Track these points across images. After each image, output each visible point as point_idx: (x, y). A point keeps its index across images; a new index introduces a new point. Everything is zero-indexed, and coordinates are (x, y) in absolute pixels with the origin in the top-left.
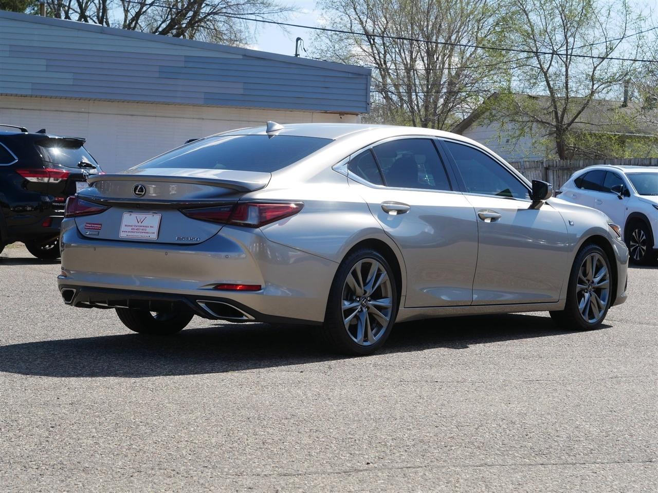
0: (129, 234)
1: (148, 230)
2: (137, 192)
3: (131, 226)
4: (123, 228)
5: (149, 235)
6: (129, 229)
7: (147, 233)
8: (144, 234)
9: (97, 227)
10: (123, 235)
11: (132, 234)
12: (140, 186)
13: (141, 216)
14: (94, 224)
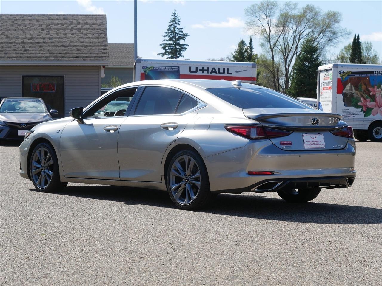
0: (310, 146)
1: (320, 143)
2: (315, 123)
3: (310, 142)
4: (306, 143)
5: (320, 146)
6: (309, 143)
7: (319, 145)
8: (317, 146)
9: (289, 143)
10: (307, 147)
11: (311, 146)
12: (316, 119)
13: (314, 136)
14: (286, 142)
